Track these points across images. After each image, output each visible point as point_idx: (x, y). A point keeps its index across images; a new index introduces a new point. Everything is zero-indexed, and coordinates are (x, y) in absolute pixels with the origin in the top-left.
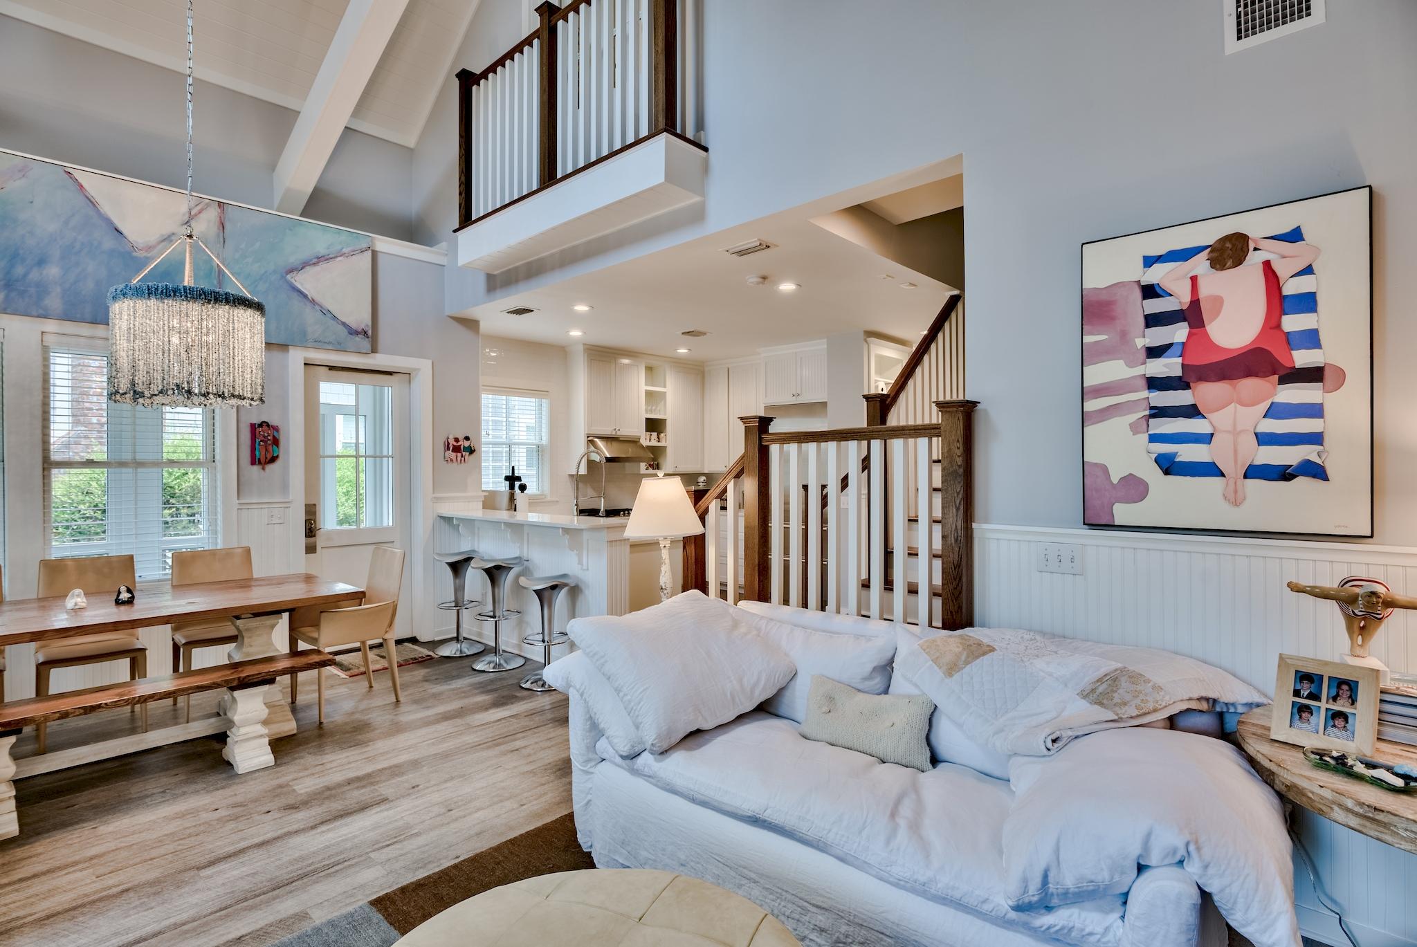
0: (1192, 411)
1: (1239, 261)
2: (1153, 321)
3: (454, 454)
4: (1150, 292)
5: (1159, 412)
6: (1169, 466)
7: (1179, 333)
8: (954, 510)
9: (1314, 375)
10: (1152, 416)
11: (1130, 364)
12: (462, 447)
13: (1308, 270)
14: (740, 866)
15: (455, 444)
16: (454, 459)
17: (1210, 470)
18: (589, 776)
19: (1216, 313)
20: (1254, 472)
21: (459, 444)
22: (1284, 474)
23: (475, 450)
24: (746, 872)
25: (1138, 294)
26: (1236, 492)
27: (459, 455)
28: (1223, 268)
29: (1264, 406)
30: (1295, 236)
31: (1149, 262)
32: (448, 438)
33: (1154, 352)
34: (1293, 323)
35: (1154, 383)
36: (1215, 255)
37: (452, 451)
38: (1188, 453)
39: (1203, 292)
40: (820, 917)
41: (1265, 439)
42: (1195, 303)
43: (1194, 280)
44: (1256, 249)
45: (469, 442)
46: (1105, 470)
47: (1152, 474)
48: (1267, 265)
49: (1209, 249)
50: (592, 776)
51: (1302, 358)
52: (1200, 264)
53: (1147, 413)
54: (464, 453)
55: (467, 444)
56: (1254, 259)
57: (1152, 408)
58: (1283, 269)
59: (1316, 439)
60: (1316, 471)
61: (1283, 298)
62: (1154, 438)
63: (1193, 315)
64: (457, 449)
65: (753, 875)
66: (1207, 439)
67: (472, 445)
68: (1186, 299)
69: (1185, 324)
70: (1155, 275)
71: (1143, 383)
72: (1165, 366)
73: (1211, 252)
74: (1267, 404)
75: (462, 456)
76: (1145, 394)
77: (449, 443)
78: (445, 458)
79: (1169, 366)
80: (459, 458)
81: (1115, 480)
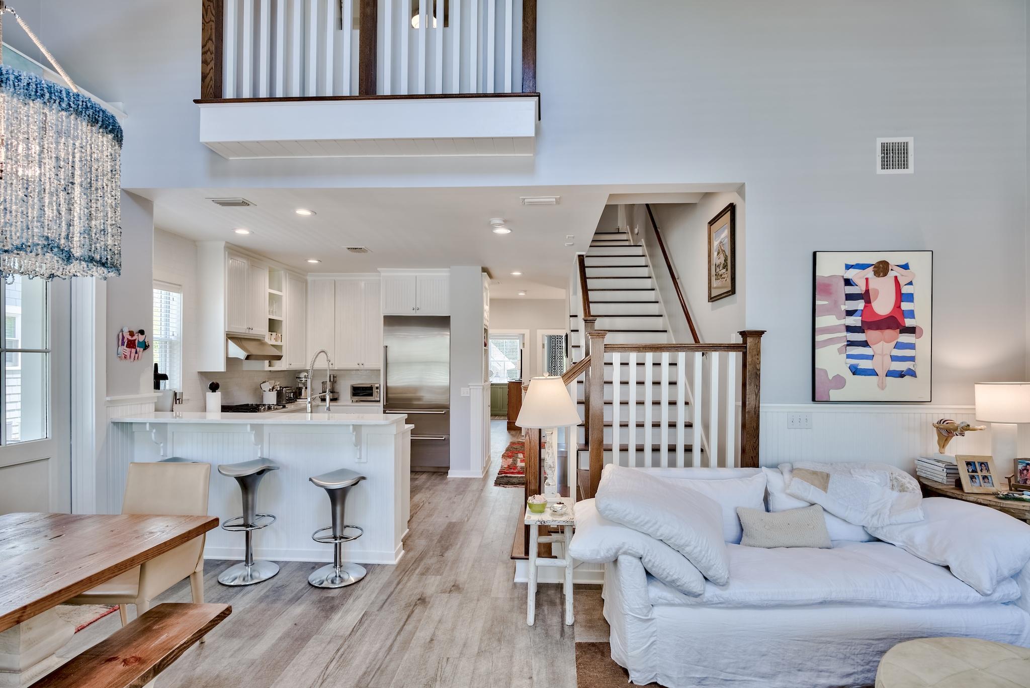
0: (865, 344)
1: (885, 275)
2: (849, 297)
3: (128, 350)
4: (848, 282)
5: (851, 344)
6: (855, 371)
7: (860, 305)
8: (754, 396)
9: (912, 330)
10: (848, 345)
11: (839, 318)
12: (137, 342)
13: (911, 283)
14: (817, 637)
15: (130, 338)
16: (128, 355)
17: (873, 373)
18: (650, 623)
19: (876, 298)
20: (890, 374)
21: (134, 338)
22: (901, 375)
23: (149, 345)
24: (823, 639)
25: (843, 283)
26: (882, 383)
27: (133, 350)
28: (879, 276)
29: (894, 343)
30: (906, 267)
31: (848, 267)
32: (122, 331)
33: (850, 313)
34: (905, 306)
35: (849, 329)
36: (876, 269)
37: (127, 347)
38: (864, 364)
39: (871, 287)
40: (881, 645)
41: (894, 358)
42: (867, 291)
43: (867, 279)
44: (892, 270)
45: (144, 336)
46: (825, 372)
47: (847, 375)
48: (896, 277)
49: (873, 266)
50: (654, 621)
51: (908, 322)
52: (869, 272)
53: (846, 343)
54: (138, 349)
55: (141, 338)
56: (891, 274)
57: (848, 341)
58: (902, 282)
59: (912, 359)
60: (912, 373)
61: (901, 294)
62: (849, 356)
63: (866, 296)
64: (131, 344)
65: (829, 639)
66: (871, 357)
67: (146, 341)
68: (864, 289)
69: (863, 301)
70: (851, 274)
71: (844, 328)
72: (854, 320)
73: (874, 267)
74: (895, 342)
75: (136, 352)
76: (845, 334)
77: (123, 337)
78: (118, 354)
79: (855, 321)
80: (133, 355)
81: (830, 378)
